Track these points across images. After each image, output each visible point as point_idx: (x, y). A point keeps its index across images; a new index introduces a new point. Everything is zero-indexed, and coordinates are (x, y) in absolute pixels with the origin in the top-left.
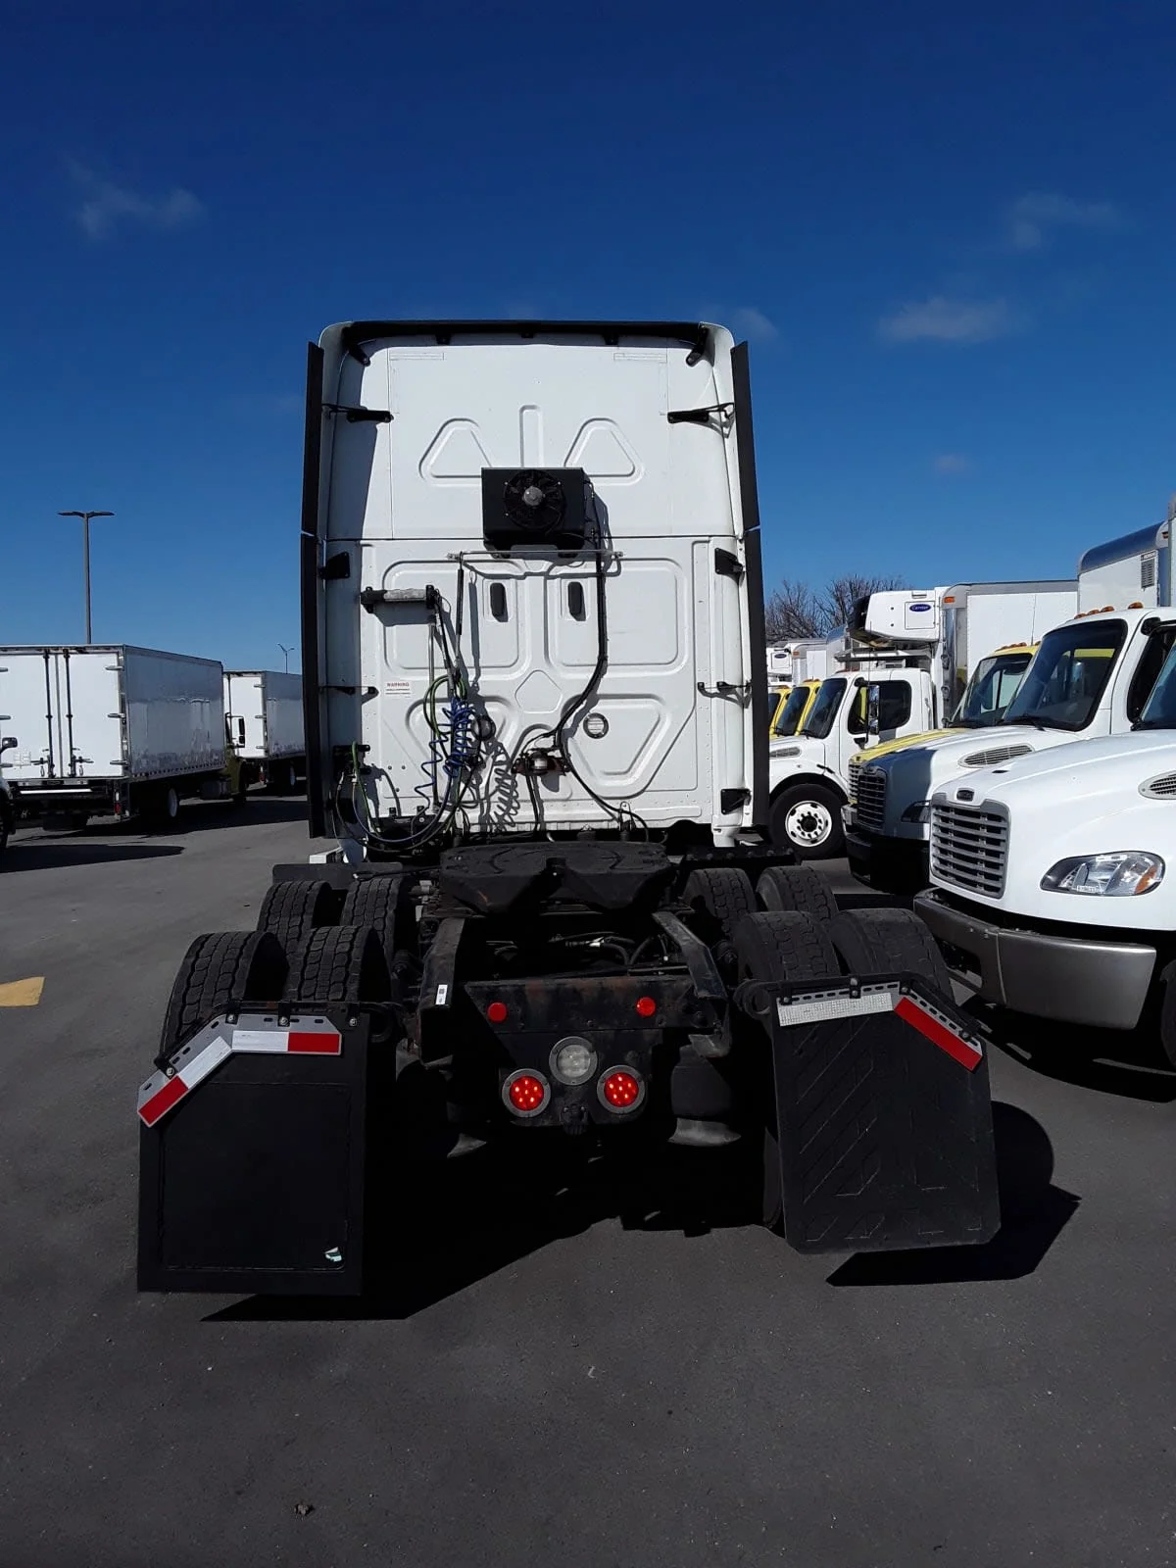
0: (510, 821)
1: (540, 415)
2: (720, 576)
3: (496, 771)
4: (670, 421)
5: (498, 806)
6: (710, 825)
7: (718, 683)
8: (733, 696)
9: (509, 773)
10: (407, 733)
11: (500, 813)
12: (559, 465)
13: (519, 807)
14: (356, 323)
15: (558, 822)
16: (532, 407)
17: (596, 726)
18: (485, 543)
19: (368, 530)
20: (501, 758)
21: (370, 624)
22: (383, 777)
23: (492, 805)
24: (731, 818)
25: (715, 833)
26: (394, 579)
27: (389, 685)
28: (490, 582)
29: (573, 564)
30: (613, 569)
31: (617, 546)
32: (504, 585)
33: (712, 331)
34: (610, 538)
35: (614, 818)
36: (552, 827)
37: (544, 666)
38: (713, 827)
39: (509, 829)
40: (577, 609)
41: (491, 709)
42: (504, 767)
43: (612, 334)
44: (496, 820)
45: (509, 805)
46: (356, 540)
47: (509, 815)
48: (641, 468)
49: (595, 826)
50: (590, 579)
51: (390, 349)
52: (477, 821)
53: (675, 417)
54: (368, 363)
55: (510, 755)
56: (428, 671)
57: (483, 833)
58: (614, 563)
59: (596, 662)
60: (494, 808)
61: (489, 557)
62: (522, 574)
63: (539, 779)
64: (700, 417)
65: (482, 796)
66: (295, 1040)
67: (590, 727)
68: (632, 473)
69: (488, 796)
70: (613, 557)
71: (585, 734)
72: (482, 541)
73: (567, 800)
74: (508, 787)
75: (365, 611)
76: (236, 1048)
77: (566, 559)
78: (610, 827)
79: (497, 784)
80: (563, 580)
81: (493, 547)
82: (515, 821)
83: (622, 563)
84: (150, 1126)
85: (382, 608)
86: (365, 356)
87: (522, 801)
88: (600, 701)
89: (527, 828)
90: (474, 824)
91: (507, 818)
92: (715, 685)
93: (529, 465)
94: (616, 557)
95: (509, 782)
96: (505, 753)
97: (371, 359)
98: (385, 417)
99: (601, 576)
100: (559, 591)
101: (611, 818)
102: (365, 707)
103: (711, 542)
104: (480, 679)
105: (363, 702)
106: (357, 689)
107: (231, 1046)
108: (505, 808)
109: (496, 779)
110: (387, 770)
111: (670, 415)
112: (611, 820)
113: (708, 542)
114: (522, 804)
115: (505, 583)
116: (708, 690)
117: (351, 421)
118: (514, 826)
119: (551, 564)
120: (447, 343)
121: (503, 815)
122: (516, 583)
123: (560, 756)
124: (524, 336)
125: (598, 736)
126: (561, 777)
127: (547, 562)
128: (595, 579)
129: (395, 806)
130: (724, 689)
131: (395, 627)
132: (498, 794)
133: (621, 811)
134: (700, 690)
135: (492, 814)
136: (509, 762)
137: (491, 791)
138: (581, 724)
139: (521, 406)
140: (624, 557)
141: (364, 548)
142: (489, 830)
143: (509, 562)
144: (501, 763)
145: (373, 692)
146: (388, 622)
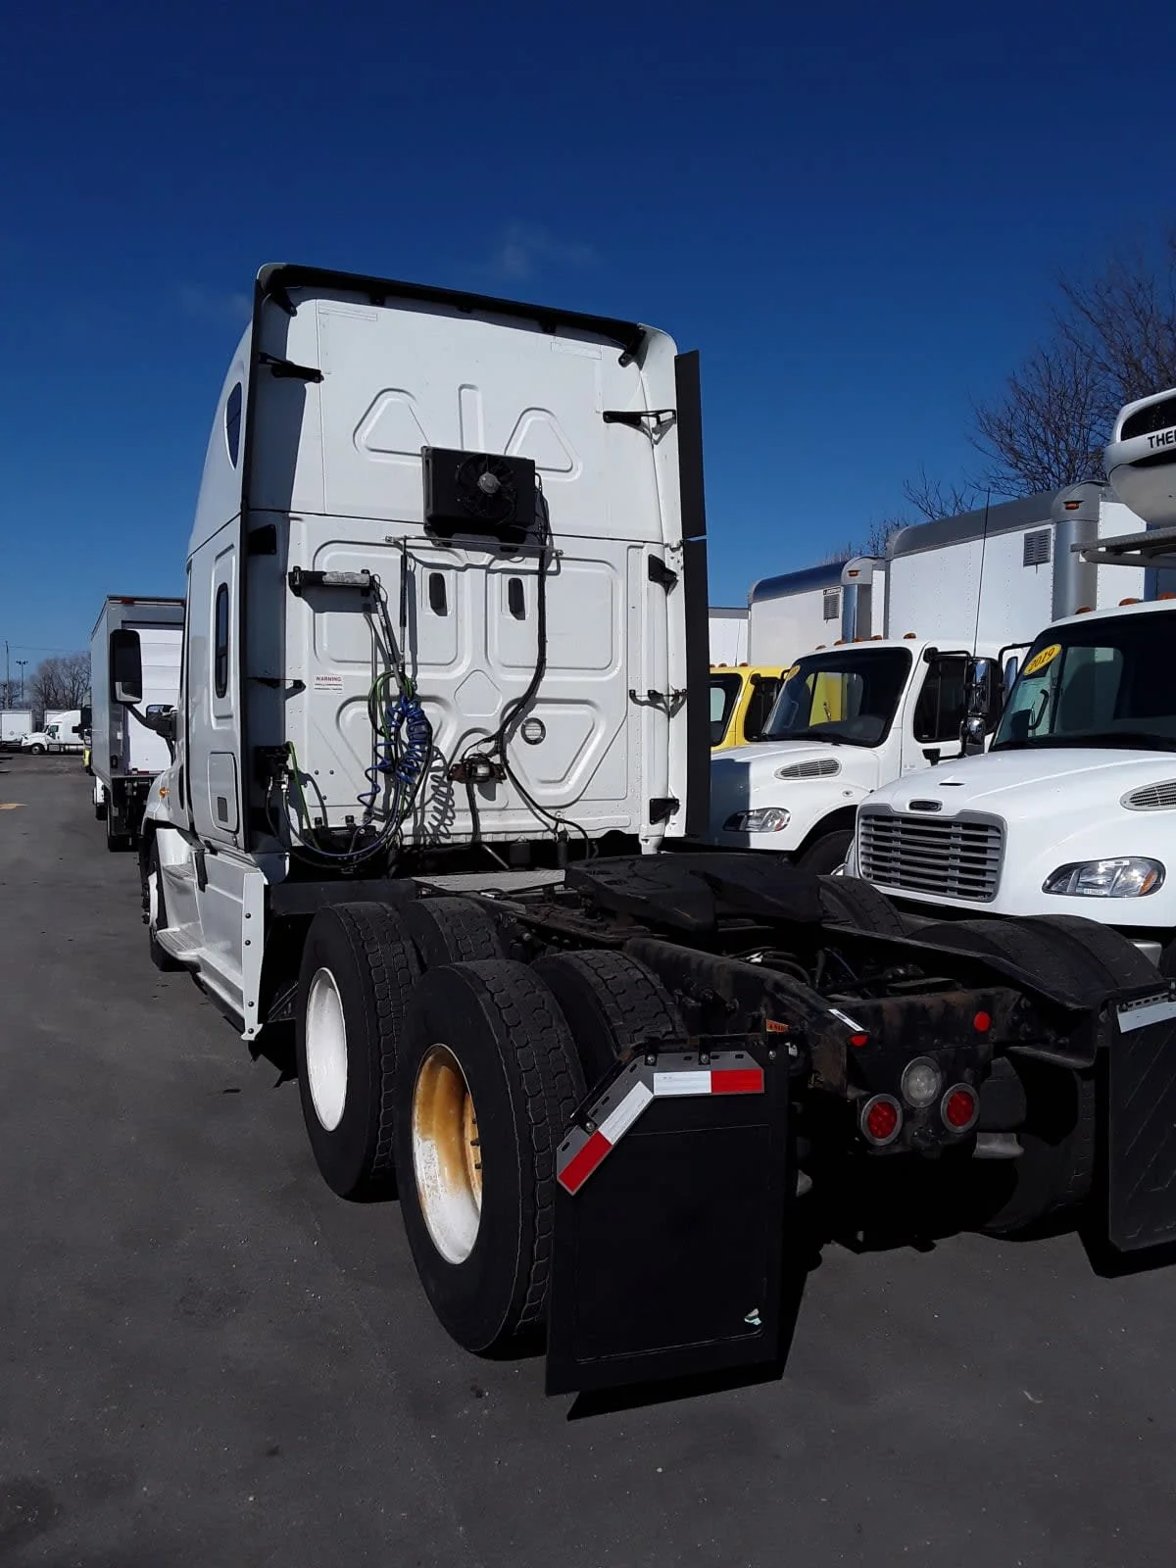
0: (445, 832)
1: (479, 395)
2: (652, 583)
3: (432, 777)
4: (606, 420)
5: (433, 816)
6: (637, 835)
7: (649, 691)
8: (661, 705)
9: (445, 780)
10: (339, 735)
11: (435, 823)
12: (500, 452)
13: (454, 817)
14: (288, 266)
15: (493, 833)
16: (471, 387)
17: (533, 732)
18: (425, 528)
19: (297, 502)
20: (437, 763)
21: (297, 609)
22: (309, 783)
23: (426, 814)
24: (657, 828)
25: (643, 843)
26: (326, 559)
27: (318, 679)
28: (428, 572)
29: (513, 560)
30: (552, 567)
31: (558, 543)
32: (444, 574)
33: (648, 335)
34: (551, 535)
35: (549, 829)
36: (487, 838)
37: (485, 668)
38: (641, 837)
39: (443, 840)
40: (517, 608)
41: (428, 709)
42: (440, 774)
43: (550, 321)
44: (431, 831)
45: (443, 813)
46: (284, 511)
47: (445, 825)
48: (579, 466)
49: (530, 837)
50: (530, 576)
51: (318, 301)
52: (411, 833)
53: (611, 417)
54: (294, 313)
55: (448, 760)
56: (370, 665)
57: (416, 846)
58: (554, 562)
59: (536, 664)
60: (428, 817)
61: (429, 544)
62: (462, 565)
63: (476, 787)
64: (633, 419)
65: (417, 804)
66: (716, 1079)
67: (527, 732)
68: (571, 469)
69: (423, 805)
70: (554, 555)
71: (523, 740)
72: (422, 526)
73: (504, 809)
74: (443, 794)
75: (292, 594)
76: (658, 1093)
77: (506, 553)
78: (545, 838)
79: (433, 792)
80: (504, 575)
81: (434, 534)
82: (451, 832)
83: (561, 561)
84: (573, 1193)
85: (313, 592)
86: (292, 305)
87: (459, 811)
88: (538, 705)
89: (462, 839)
90: (407, 836)
91: (442, 828)
92: (646, 693)
93: (468, 448)
94: (557, 555)
95: (444, 790)
96: (442, 758)
97: (297, 309)
98: (315, 376)
99: (542, 574)
100: (499, 585)
101: (546, 828)
102: (289, 702)
103: (645, 548)
104: (418, 677)
105: (287, 698)
106: (282, 682)
107: (653, 1092)
108: (439, 817)
109: (433, 787)
110: (313, 775)
111: (605, 414)
112: (546, 831)
113: (642, 547)
114: (457, 814)
115: (444, 573)
116: (639, 698)
117: (276, 376)
118: (448, 838)
119: (493, 557)
120: (381, 304)
121: (439, 826)
122: (456, 575)
123: (498, 762)
124: (461, 309)
125: (535, 742)
126: (498, 785)
127: (488, 555)
128: (536, 577)
129: (321, 815)
130: (654, 697)
131: (326, 614)
132: (433, 803)
133: (559, 821)
134: (631, 697)
135: (426, 824)
136: (446, 767)
137: (426, 800)
138: (519, 729)
139: (459, 385)
140: (564, 556)
141: (292, 522)
142: (422, 842)
143: (449, 551)
144: (437, 769)
145: (299, 686)
146: (318, 608)
